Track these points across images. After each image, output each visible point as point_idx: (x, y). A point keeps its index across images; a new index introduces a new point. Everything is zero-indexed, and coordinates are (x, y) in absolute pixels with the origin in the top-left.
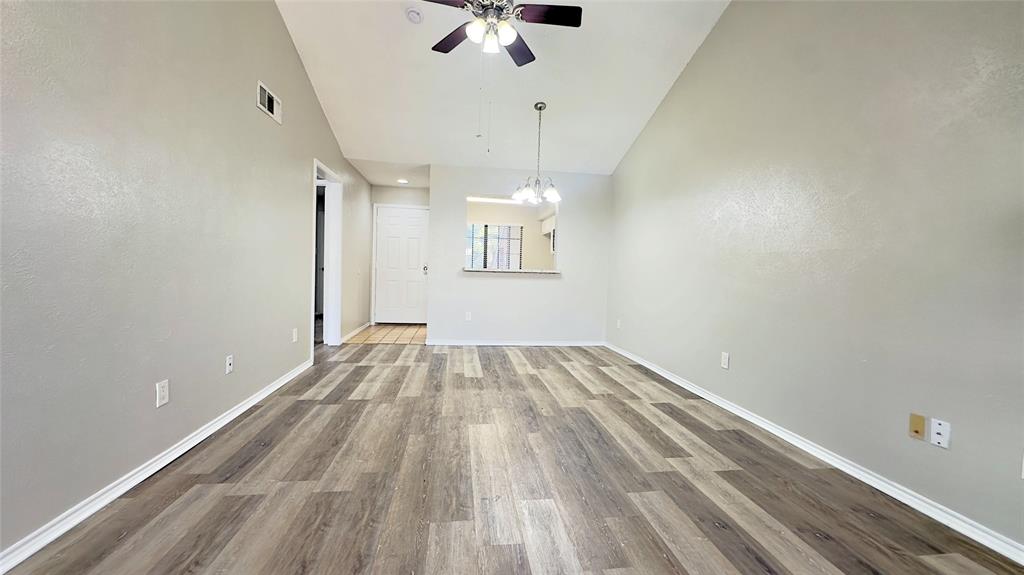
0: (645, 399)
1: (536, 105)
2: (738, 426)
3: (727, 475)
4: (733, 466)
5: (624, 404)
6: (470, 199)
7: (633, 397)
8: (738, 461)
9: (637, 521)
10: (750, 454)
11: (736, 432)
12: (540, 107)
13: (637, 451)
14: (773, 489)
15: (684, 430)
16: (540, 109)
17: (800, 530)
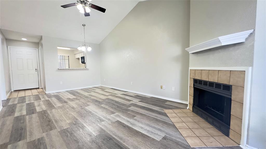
0: (118, 94)
1: (83, 25)
2: (137, 94)
3: (140, 101)
4: (140, 100)
5: (115, 96)
6: (58, 48)
7: (116, 94)
8: (140, 99)
9: (132, 111)
10: (141, 98)
11: (137, 95)
12: (84, 25)
13: (124, 102)
14: (147, 101)
15: (129, 97)
16: (84, 26)
17: (153, 105)
